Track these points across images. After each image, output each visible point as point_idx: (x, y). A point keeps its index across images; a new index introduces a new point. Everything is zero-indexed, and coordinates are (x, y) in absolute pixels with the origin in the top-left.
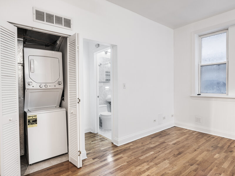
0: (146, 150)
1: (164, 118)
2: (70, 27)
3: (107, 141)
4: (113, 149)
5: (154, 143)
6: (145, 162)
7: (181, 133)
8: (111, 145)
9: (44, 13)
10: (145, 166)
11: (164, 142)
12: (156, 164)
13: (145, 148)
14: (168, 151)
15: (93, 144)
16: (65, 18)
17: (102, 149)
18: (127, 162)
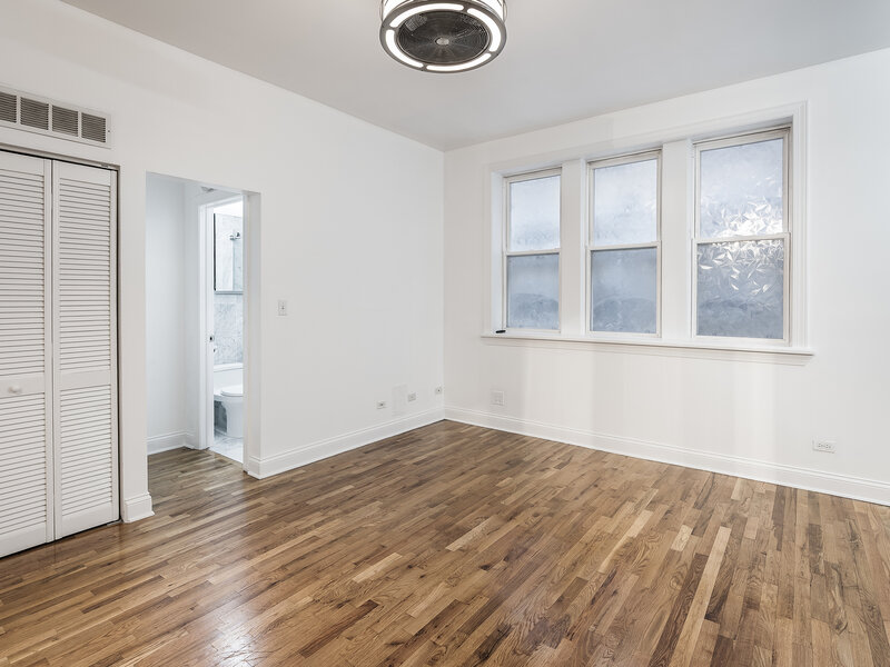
0: (337, 482)
1: (412, 398)
2: (103, 140)
3: (230, 469)
4: (244, 488)
5: (364, 466)
6: (318, 510)
7: (452, 436)
8: (238, 478)
9: (14, 98)
10: (316, 518)
11: (395, 461)
12: (346, 512)
13: (335, 478)
14: (392, 482)
15: (183, 478)
16: (86, 112)
17: (206, 490)
18: (270, 515)
